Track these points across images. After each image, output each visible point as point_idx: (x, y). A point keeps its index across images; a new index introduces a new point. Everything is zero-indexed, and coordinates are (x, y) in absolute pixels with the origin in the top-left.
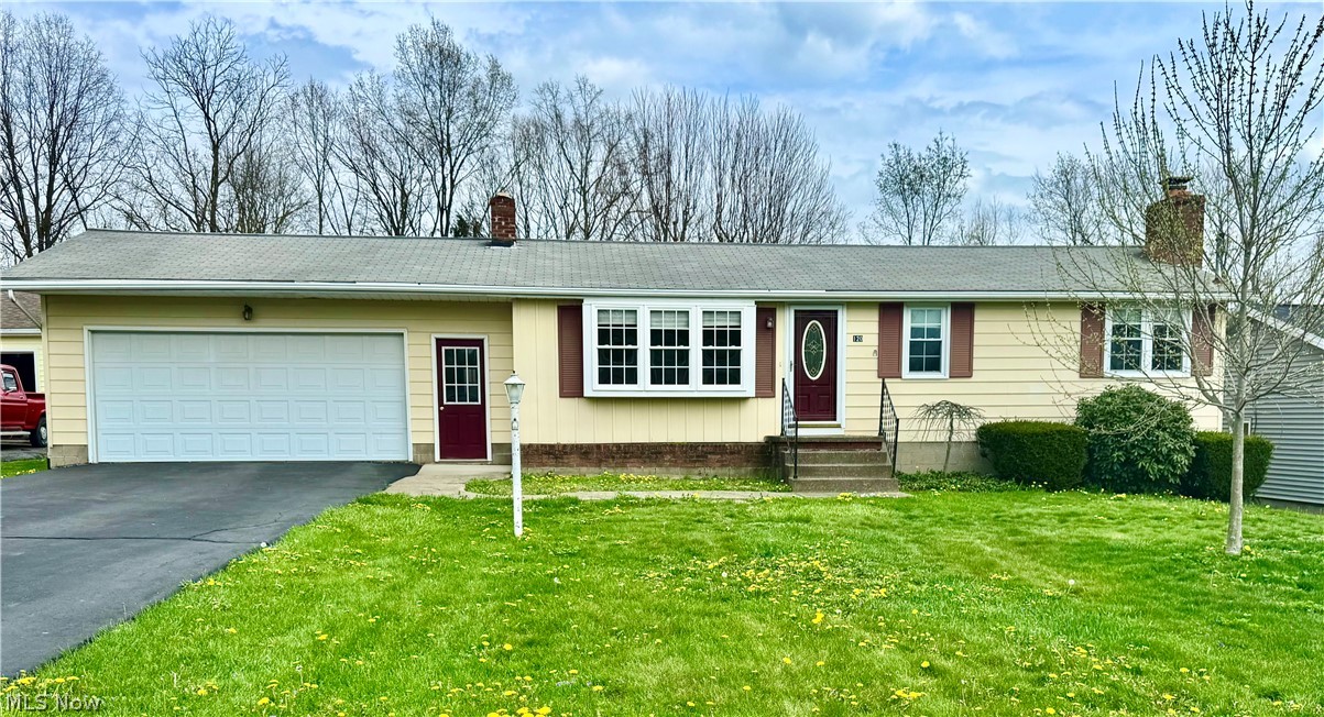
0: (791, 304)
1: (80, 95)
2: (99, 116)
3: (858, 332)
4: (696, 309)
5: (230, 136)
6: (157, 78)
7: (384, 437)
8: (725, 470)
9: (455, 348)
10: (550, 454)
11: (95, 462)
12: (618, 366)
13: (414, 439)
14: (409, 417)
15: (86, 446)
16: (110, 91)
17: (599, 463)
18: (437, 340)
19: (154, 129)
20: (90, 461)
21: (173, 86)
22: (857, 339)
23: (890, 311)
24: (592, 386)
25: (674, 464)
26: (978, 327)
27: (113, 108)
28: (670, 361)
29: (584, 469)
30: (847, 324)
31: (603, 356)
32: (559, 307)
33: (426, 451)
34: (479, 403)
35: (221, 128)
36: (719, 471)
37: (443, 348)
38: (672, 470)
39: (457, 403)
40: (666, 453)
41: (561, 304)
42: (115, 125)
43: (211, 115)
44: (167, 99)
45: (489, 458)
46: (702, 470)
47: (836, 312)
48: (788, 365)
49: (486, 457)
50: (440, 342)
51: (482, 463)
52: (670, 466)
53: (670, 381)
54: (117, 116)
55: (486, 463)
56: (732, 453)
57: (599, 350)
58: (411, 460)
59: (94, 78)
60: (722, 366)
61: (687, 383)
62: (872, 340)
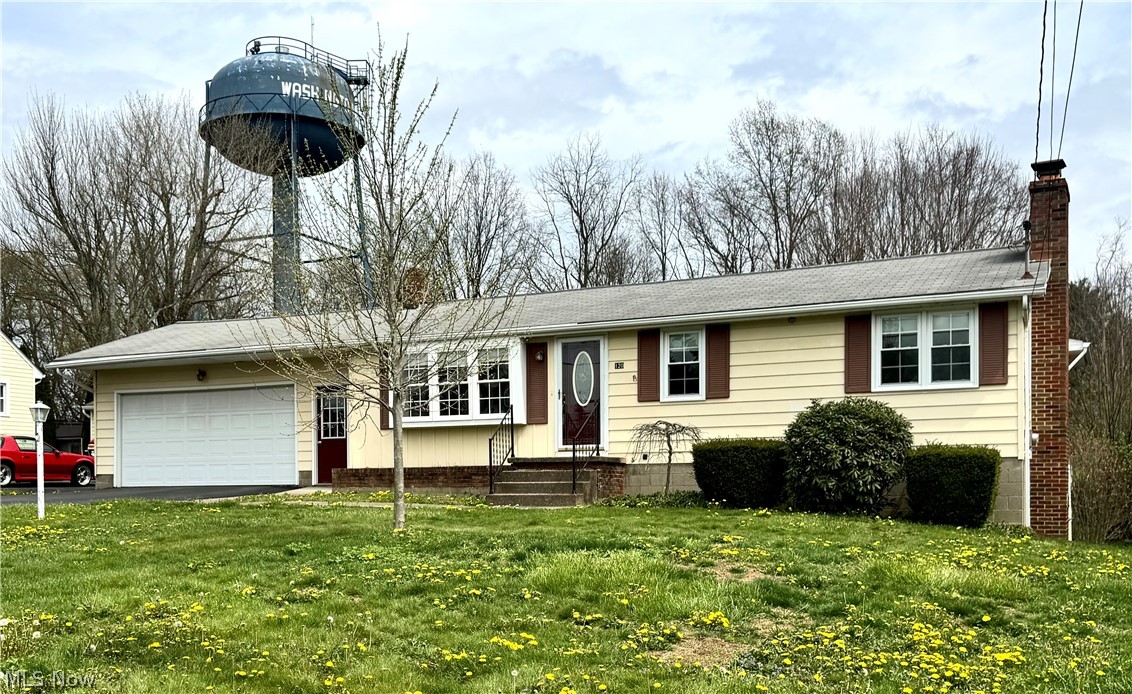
0: (559, 337)
3: (618, 359)
4: (471, 350)
7: (284, 466)
9: (329, 393)
11: (119, 486)
12: (415, 401)
13: (300, 468)
14: (297, 450)
15: (113, 475)
18: (318, 388)
20: (114, 485)
22: (618, 366)
23: (647, 338)
25: (446, 485)
26: (734, 348)
28: (455, 396)
30: (609, 353)
33: (307, 478)
34: (345, 437)
39: (330, 437)
47: (598, 342)
50: (320, 390)
52: (443, 486)
53: (455, 412)
58: (297, 483)
60: (495, 397)
61: (467, 413)
62: (632, 366)
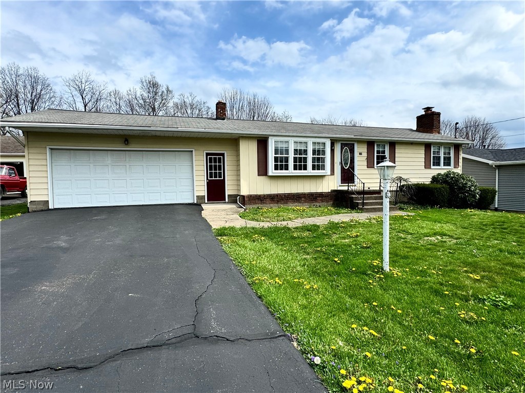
0: (340, 141)
1: (41, 90)
2: (48, 96)
3: (360, 151)
4: (310, 142)
5: (90, 103)
6: (67, 86)
7: (184, 193)
8: (323, 203)
9: (213, 157)
10: (258, 199)
11: (52, 208)
12: (281, 163)
13: (197, 194)
14: (195, 184)
15: (48, 201)
16: (51, 89)
17: (278, 202)
18: (206, 153)
19: (66, 100)
20: (50, 208)
21: (72, 88)
22: (360, 154)
23: (370, 144)
24: (271, 171)
25: (305, 202)
26: (397, 151)
27: (52, 94)
28: (300, 161)
29: (272, 205)
30: (357, 148)
31: (276, 159)
32: (258, 140)
33: (202, 199)
34: (222, 178)
35: (87, 101)
36: (321, 204)
37: (208, 157)
38: (304, 204)
39: (213, 179)
40: (303, 197)
41: (258, 139)
42: (53, 99)
43: (84, 97)
44: (70, 91)
45: (227, 200)
46: (315, 204)
47: (353, 144)
48: (339, 163)
49: (225, 200)
50: (207, 154)
51: (224, 203)
53: (300, 169)
54: (54, 96)
55: (225, 203)
56: (325, 197)
57: (275, 157)
58: (195, 202)
59: (46, 85)
60: (318, 164)
61: (306, 170)
62: (365, 155)
